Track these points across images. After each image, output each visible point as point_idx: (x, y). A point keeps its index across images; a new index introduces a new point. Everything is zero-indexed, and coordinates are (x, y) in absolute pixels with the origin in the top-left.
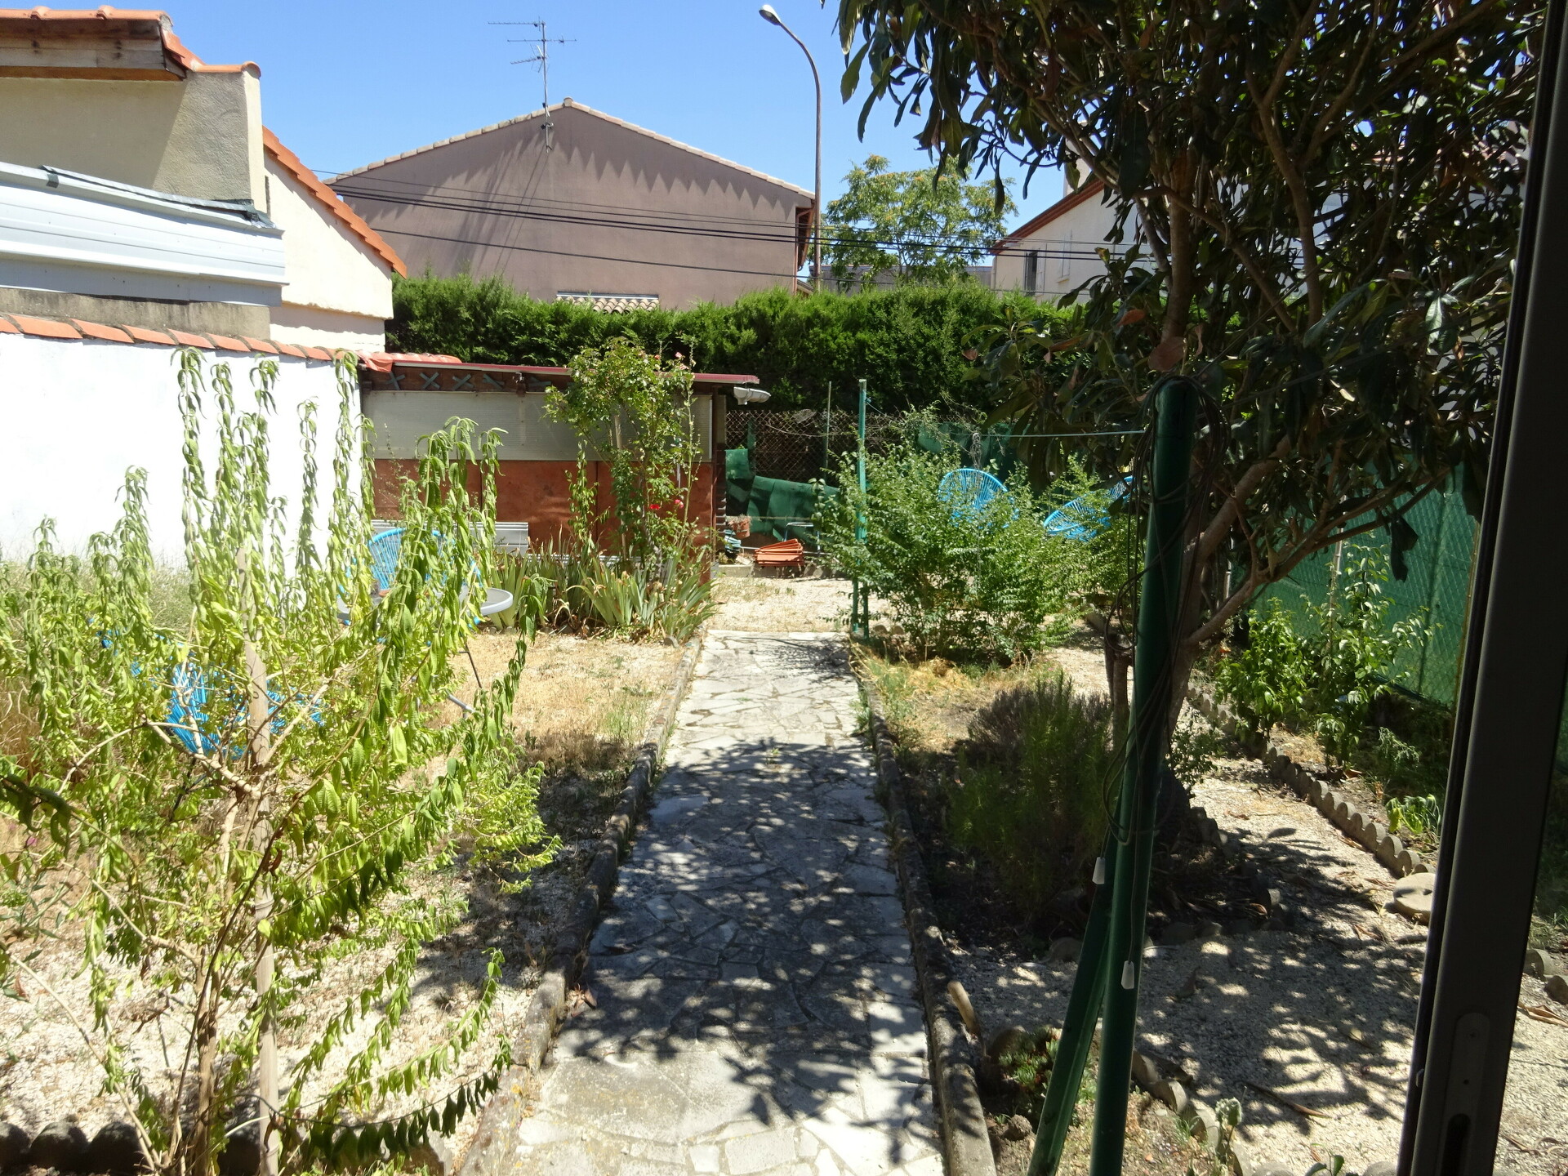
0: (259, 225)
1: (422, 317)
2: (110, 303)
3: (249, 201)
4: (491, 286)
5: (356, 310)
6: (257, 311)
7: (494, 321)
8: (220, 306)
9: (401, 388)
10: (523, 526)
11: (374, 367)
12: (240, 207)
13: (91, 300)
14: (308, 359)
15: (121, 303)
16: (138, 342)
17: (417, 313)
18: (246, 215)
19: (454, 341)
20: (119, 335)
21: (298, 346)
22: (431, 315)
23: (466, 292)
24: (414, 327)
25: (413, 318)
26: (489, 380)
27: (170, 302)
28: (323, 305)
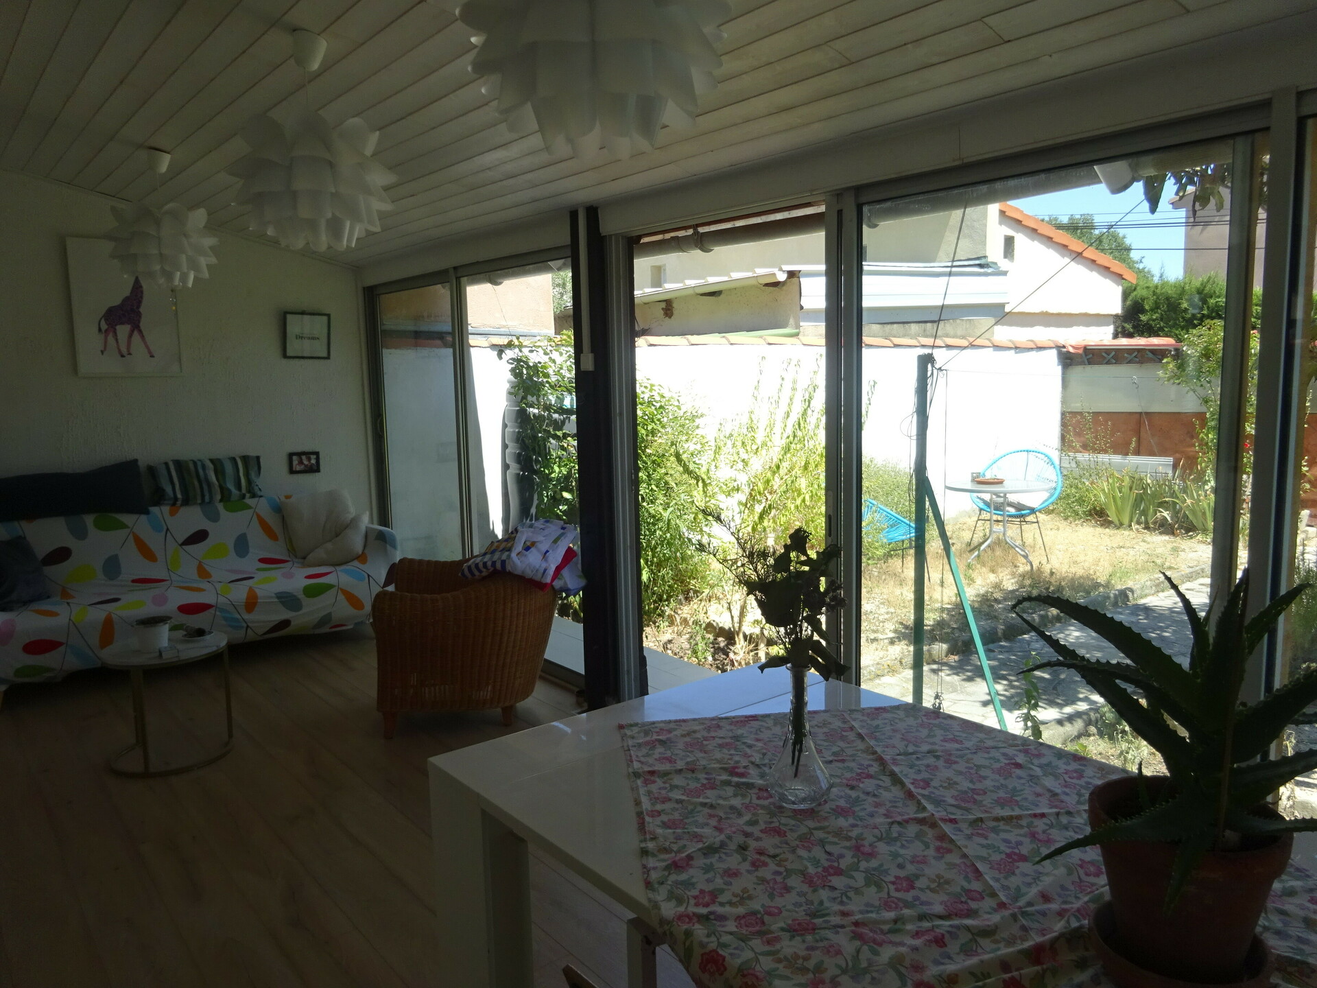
0: (990, 270)
1: (1152, 310)
2: (889, 326)
3: (985, 257)
4: (1208, 281)
5: (1083, 311)
6: (987, 321)
7: (1208, 307)
8: (958, 321)
9: (1090, 363)
10: (1170, 460)
11: (1071, 350)
12: (977, 262)
13: (878, 326)
14: (1016, 348)
15: (895, 325)
16: (896, 346)
17: (1147, 307)
18: (981, 266)
19: (1175, 326)
20: (888, 343)
21: (1010, 341)
22: (1158, 308)
23: (1187, 287)
24: (1144, 318)
25: (1143, 311)
26: (1150, 355)
27: (926, 322)
28: (1051, 311)
